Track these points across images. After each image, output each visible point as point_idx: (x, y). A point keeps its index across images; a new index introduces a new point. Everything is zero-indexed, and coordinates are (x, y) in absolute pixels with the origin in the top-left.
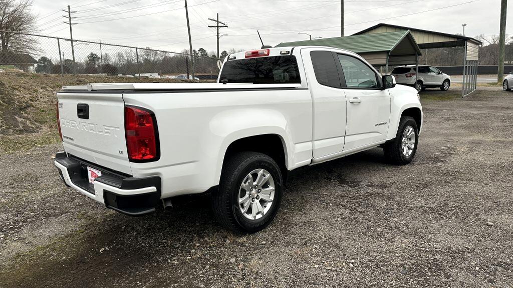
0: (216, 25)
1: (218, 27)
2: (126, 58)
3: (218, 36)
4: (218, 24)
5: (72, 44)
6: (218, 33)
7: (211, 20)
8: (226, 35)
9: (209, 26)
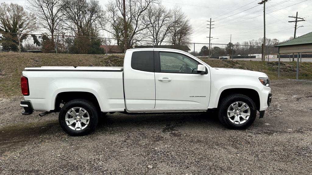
0: (295, 20)
1: (296, 21)
2: (249, 45)
3: (296, 28)
4: (296, 19)
5: (210, 39)
6: (296, 26)
7: (291, 17)
8: (302, 26)
9: (289, 22)
